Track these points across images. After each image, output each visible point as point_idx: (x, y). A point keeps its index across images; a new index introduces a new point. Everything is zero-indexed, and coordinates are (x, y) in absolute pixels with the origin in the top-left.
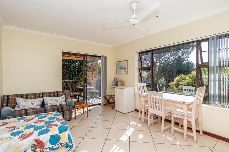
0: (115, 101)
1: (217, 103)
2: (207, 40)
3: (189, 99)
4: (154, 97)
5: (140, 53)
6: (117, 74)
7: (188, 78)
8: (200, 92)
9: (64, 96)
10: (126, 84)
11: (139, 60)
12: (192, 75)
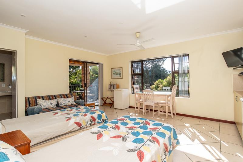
0: (113, 102)
1: (183, 95)
2: (177, 56)
3: (169, 93)
4: (147, 93)
5: (132, 62)
6: (112, 79)
7: (165, 82)
8: (174, 88)
9: (73, 97)
10: (121, 86)
11: (131, 68)
12: (167, 79)
